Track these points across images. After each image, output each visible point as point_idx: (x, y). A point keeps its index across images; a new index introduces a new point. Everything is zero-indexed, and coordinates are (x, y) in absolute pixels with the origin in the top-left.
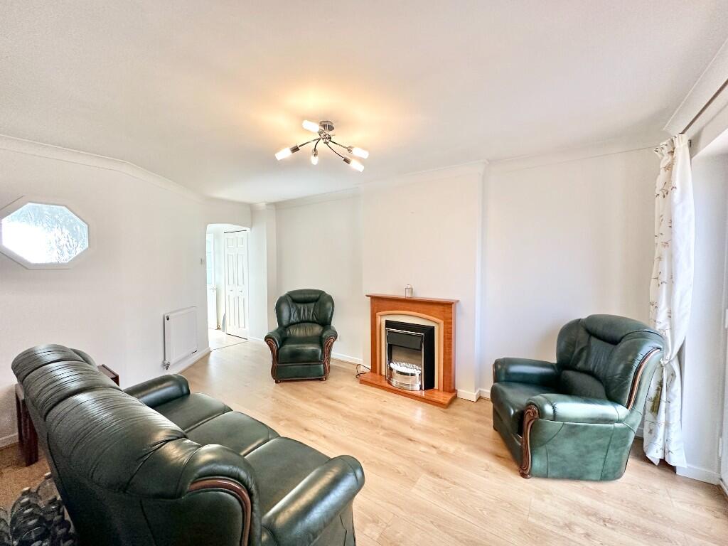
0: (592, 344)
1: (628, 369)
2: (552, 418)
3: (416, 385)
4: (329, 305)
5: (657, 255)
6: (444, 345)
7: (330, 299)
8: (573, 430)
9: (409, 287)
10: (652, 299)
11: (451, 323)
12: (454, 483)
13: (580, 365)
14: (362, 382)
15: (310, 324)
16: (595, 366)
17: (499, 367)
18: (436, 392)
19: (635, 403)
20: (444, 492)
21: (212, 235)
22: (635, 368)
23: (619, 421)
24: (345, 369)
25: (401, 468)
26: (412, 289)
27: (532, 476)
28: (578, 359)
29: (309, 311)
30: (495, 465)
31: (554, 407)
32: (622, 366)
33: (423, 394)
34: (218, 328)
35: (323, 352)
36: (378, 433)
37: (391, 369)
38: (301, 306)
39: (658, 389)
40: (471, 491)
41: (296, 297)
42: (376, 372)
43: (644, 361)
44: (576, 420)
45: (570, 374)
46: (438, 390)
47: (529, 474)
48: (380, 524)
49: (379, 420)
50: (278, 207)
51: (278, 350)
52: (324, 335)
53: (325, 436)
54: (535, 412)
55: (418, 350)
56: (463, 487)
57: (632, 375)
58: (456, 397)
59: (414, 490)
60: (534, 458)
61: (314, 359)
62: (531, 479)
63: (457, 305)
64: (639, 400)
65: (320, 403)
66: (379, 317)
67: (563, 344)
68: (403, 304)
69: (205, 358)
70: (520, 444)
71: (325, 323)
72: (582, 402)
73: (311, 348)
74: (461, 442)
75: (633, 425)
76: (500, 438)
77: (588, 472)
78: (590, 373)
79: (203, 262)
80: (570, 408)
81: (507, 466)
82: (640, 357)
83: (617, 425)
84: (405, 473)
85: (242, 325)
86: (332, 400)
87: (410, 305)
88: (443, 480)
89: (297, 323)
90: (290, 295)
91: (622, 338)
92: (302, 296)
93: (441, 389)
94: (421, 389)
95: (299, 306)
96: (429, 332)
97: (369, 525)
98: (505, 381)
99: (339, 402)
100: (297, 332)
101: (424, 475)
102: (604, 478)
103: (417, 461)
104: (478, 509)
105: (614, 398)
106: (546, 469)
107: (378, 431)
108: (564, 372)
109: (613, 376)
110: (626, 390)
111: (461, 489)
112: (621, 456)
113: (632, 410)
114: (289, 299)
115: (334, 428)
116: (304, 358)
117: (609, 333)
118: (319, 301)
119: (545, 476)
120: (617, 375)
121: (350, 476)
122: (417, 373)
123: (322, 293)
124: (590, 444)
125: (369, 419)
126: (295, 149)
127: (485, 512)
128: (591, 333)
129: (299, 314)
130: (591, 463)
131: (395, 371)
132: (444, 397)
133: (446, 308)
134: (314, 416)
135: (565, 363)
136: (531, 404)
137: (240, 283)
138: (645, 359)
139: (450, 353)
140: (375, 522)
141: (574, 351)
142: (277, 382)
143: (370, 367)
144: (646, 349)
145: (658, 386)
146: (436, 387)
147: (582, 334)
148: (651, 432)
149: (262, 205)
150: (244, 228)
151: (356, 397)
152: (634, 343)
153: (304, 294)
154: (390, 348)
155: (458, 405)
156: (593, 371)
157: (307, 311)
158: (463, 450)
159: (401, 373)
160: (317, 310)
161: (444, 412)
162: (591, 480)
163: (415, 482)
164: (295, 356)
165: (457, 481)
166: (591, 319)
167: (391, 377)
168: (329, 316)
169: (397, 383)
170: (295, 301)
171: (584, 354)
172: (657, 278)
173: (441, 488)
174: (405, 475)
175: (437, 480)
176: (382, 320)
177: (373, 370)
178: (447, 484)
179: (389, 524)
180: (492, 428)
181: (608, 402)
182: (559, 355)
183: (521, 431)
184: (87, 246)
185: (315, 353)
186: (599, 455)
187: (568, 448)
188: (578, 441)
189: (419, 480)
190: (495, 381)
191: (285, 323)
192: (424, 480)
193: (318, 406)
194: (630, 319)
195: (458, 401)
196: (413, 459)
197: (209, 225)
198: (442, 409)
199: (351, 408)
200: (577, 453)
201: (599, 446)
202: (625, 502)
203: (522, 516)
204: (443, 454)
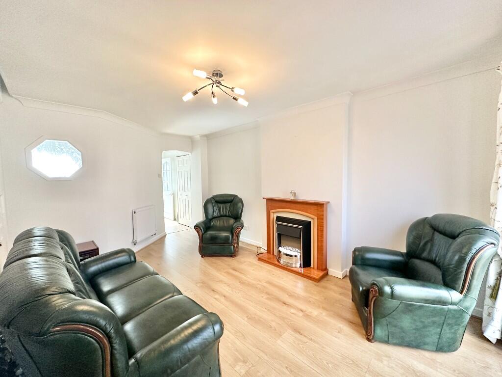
0: (435, 238)
1: (462, 260)
2: (390, 297)
3: (297, 263)
4: (240, 205)
5: (497, 163)
6: (318, 236)
7: (241, 201)
8: (410, 308)
9: (293, 192)
10: (492, 201)
11: (323, 219)
12: (311, 339)
13: (425, 255)
14: (260, 259)
15: (227, 218)
16: (436, 257)
17: (357, 253)
18: (312, 270)
19: (469, 289)
20: (301, 346)
21: (170, 158)
22: (468, 260)
23: (452, 304)
24: (249, 249)
25: (273, 324)
26: (295, 194)
27: (376, 341)
28: (423, 250)
29: (226, 209)
30: (347, 329)
31: (392, 289)
32: (457, 258)
33: (302, 270)
34: (175, 220)
35: (232, 237)
36: (262, 297)
37: (280, 252)
38: (221, 206)
39: (497, 279)
40: (323, 347)
41: (217, 199)
42: (270, 253)
43: (477, 254)
44: (412, 300)
45: (417, 262)
46: (314, 268)
47: (373, 338)
48: (248, 364)
49: (265, 287)
50: (209, 137)
51: (203, 234)
52: (234, 225)
53: (224, 296)
54: (376, 291)
55: (298, 238)
56: (318, 343)
57: (465, 266)
58: (327, 274)
59: (279, 342)
60: (376, 327)
61: (226, 241)
62: (375, 343)
63: (328, 204)
64: (473, 287)
65: (228, 273)
66: (272, 214)
67: (412, 238)
68: (288, 204)
69: (162, 240)
70: (366, 315)
71: (237, 217)
72: (418, 286)
73: (224, 234)
74: (324, 309)
75: (467, 308)
76: (355, 308)
77: (425, 344)
78: (433, 262)
79: (160, 176)
80: (407, 290)
81: (357, 331)
82: (474, 251)
83: (450, 307)
84: (275, 328)
85: (188, 218)
86: (236, 271)
87: (293, 205)
88: (303, 337)
89: (219, 217)
90: (213, 198)
91: (459, 234)
92: (222, 199)
93: (316, 267)
94: (300, 267)
95: (220, 205)
96: (307, 226)
97: (241, 364)
98: (361, 265)
99: (241, 273)
100: (217, 223)
101: (290, 331)
102: (440, 349)
103: (286, 320)
104: (325, 362)
105: (449, 284)
106: (387, 337)
107: (263, 295)
108: (411, 260)
109: (449, 265)
110: (459, 278)
111: (316, 345)
112: (455, 333)
113: (465, 296)
114: (213, 201)
115: (232, 291)
116: (219, 241)
117: (449, 229)
118: (233, 202)
119: (387, 342)
120: (451, 265)
121: (209, 328)
122: (298, 255)
123: (235, 196)
124: (427, 321)
125: (258, 286)
126: (196, 93)
127: (330, 365)
128: (435, 229)
129: (220, 211)
130: (428, 336)
131: (282, 253)
132: (317, 274)
133: (319, 207)
134: (221, 281)
135: (413, 253)
136: (374, 284)
137: (186, 190)
138: (478, 252)
139: (322, 241)
140: (245, 362)
141: (420, 244)
142: (202, 257)
143: (266, 249)
144: (480, 244)
145: (497, 276)
146: (312, 266)
147: (428, 229)
148: (489, 315)
149: (198, 137)
150: (188, 153)
151: (253, 270)
152: (469, 238)
153: (223, 197)
154: (279, 236)
155: (327, 280)
156: (435, 260)
157: (225, 209)
158: (324, 315)
159: (287, 255)
160: (232, 208)
161: (315, 285)
162: (428, 350)
163: (281, 335)
164: (214, 239)
165: (313, 338)
166: (436, 217)
167: (280, 257)
168: (240, 212)
169: (284, 261)
170: (217, 202)
171: (429, 245)
172: (497, 182)
173: (300, 342)
174: (275, 330)
175: (297, 335)
176: (274, 216)
177: (269, 251)
178: (305, 340)
179: (254, 365)
180: (351, 300)
181: (443, 287)
182: (409, 246)
183: (367, 304)
184: (82, 166)
185: (227, 238)
186: (434, 331)
187: (406, 322)
188: (415, 318)
189: (285, 335)
190: (353, 264)
191: (210, 217)
192: (289, 335)
193: (225, 275)
194: (469, 218)
195: (328, 277)
196: (283, 318)
197: (164, 152)
198: (314, 283)
199: (248, 278)
200: (414, 327)
201: (434, 323)
202: (457, 372)
203: (361, 372)
204: (307, 316)
